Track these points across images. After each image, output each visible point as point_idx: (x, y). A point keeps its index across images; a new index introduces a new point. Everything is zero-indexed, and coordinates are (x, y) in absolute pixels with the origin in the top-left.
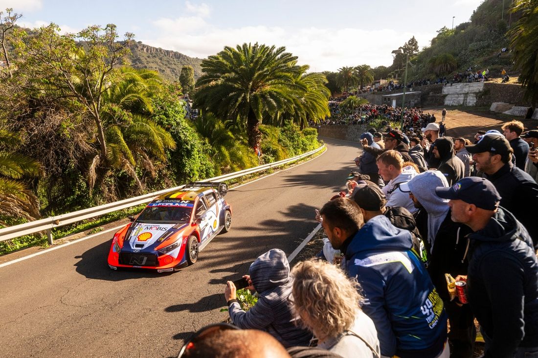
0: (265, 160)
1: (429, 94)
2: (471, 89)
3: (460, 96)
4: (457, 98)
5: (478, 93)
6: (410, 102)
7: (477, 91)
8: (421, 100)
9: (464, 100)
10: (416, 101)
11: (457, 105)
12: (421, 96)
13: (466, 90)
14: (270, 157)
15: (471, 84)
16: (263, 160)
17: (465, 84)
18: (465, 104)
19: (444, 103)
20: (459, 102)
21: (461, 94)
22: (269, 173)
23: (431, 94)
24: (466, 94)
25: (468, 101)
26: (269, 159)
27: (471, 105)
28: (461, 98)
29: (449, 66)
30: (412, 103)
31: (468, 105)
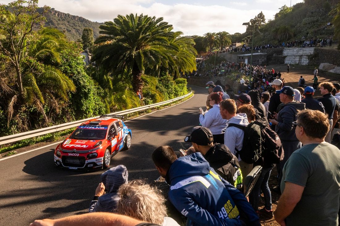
0: (145, 102)
1: (273, 55)
2: (305, 52)
3: (296, 57)
4: (294, 58)
5: (310, 56)
6: (258, 61)
7: (309, 54)
8: (267, 59)
9: (299, 61)
10: (263, 60)
11: (294, 64)
12: (267, 57)
13: (301, 53)
14: (149, 100)
15: (304, 49)
16: (144, 102)
17: (300, 48)
18: (300, 64)
19: (284, 62)
20: (295, 61)
21: (297, 56)
22: (148, 112)
23: (274, 55)
24: (301, 56)
25: (302, 61)
26: (148, 101)
27: (304, 64)
28: (297, 59)
29: (287, 35)
30: (260, 62)
31: (302, 64)
